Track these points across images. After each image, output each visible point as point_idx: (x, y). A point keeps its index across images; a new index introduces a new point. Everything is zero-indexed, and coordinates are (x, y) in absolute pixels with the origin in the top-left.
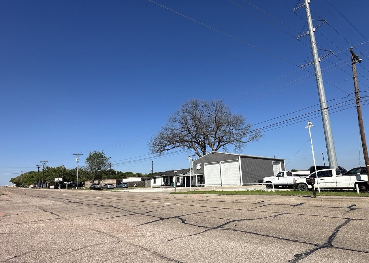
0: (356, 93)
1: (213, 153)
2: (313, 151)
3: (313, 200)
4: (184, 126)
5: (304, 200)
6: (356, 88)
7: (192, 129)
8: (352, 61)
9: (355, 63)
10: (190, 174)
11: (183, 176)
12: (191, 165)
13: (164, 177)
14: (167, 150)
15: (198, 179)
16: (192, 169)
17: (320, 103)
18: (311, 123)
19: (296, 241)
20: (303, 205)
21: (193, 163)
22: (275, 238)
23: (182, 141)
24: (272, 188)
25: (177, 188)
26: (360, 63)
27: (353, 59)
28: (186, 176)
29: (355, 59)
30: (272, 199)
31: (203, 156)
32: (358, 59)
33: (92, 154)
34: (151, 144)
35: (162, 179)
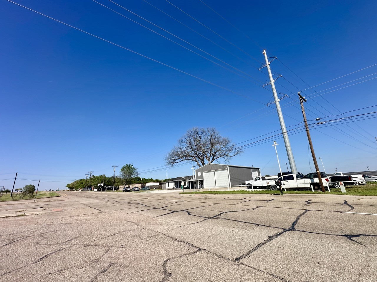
0: (305, 122)
1: (209, 164)
2: (279, 162)
3: (281, 197)
4: (189, 146)
5: (275, 197)
6: (305, 118)
7: (194, 148)
8: (300, 101)
9: (302, 102)
10: (194, 179)
11: (189, 181)
12: (194, 173)
13: (175, 182)
14: (177, 162)
15: (199, 183)
16: (195, 176)
17: (282, 129)
18: (275, 142)
19: (269, 226)
20: (274, 200)
21: (195, 171)
22: (254, 224)
23: (187, 156)
24: (252, 189)
25: (184, 190)
26: (306, 102)
27: (301, 99)
28: (191, 181)
29: (302, 99)
30: (252, 196)
31: (202, 166)
32: (304, 100)
33: (125, 166)
34: (166, 158)
35: (174, 183)
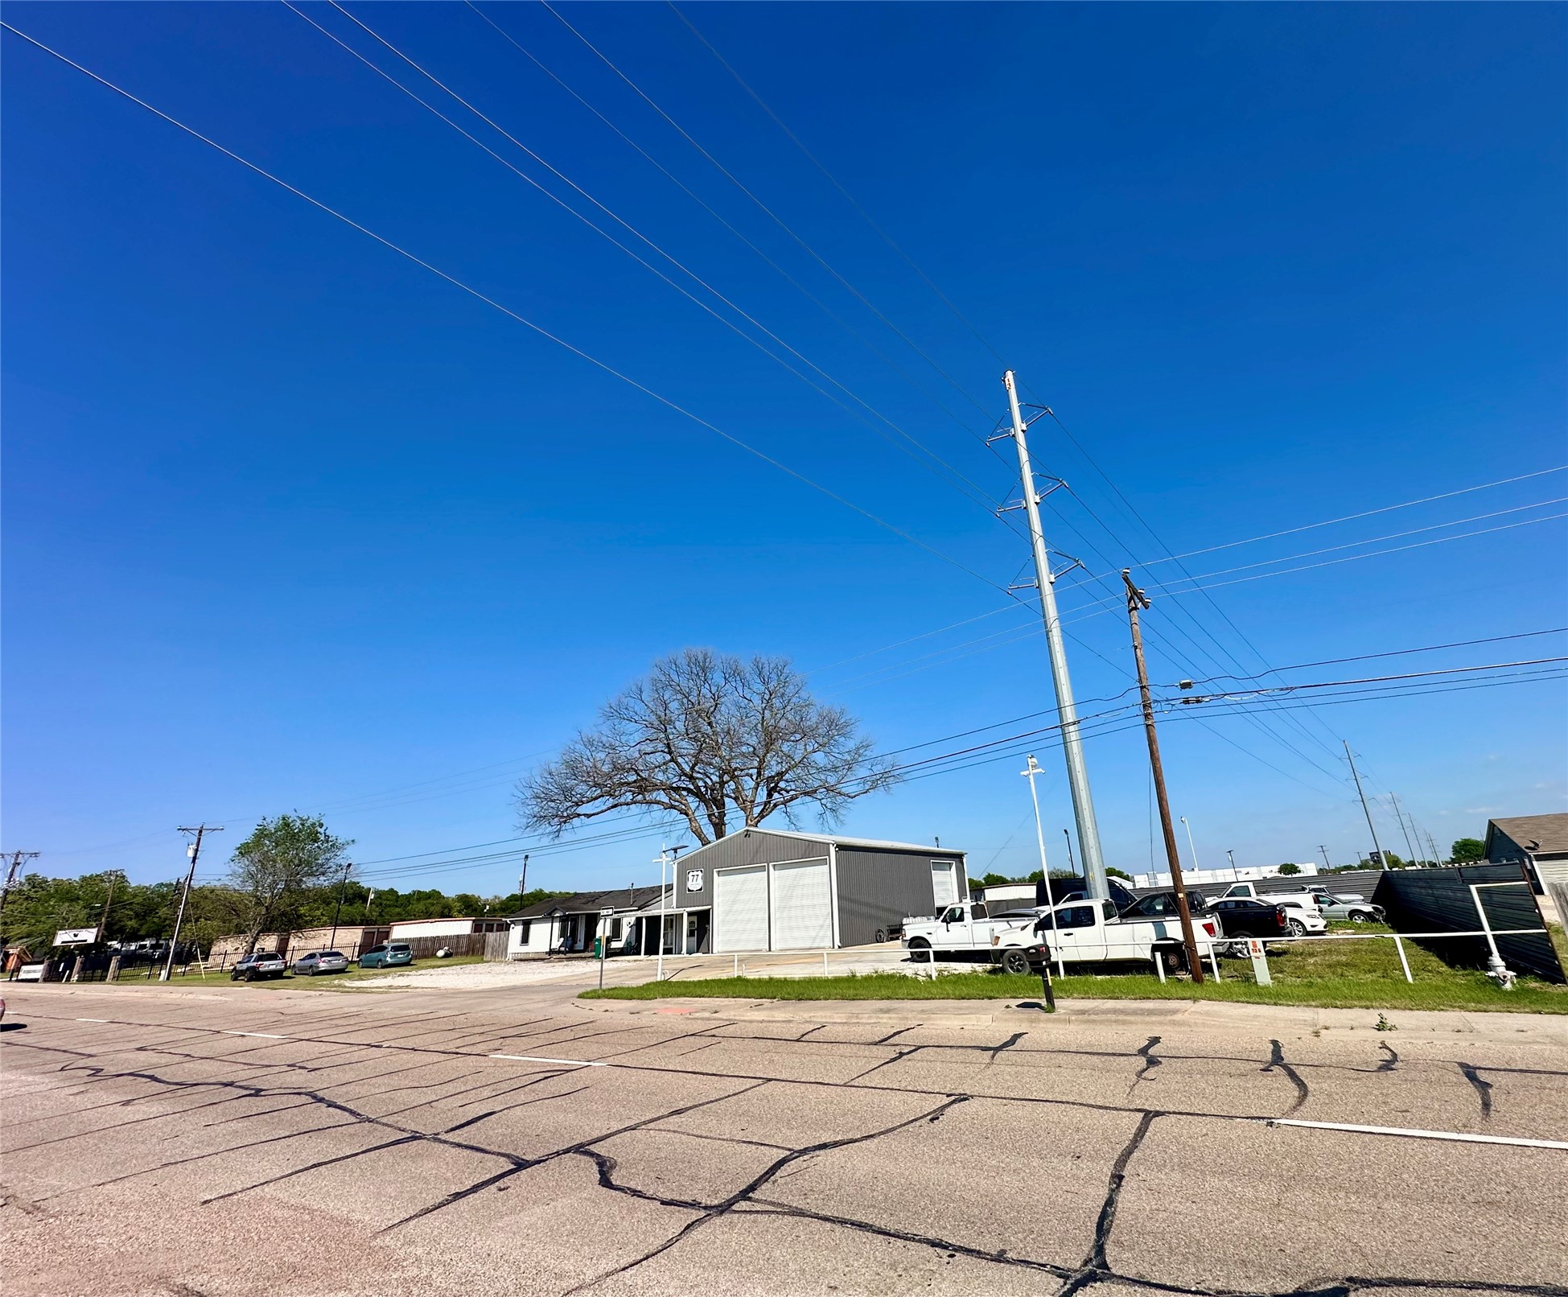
0: (1142, 687)
1: (747, 834)
2: (1042, 848)
3: (1048, 1021)
4: (655, 736)
5: (1021, 1020)
6: (1142, 674)
7: (686, 747)
8: (1129, 602)
9: (1136, 608)
10: (662, 909)
11: (639, 914)
12: (665, 872)
13: (563, 920)
14: (589, 816)
15: (691, 923)
16: (669, 888)
17: (1060, 708)
18: (1034, 760)
19: (1000, 1258)
20: (1018, 1046)
21: (675, 867)
22: (934, 1244)
23: (643, 787)
24: (929, 961)
25: (610, 964)
26: (1146, 608)
27: (1132, 598)
28: (650, 913)
29: (1136, 598)
30: (927, 1019)
31: (715, 842)
32: (1141, 600)
33: (272, 828)
34: (529, 793)
35: (557, 925)
